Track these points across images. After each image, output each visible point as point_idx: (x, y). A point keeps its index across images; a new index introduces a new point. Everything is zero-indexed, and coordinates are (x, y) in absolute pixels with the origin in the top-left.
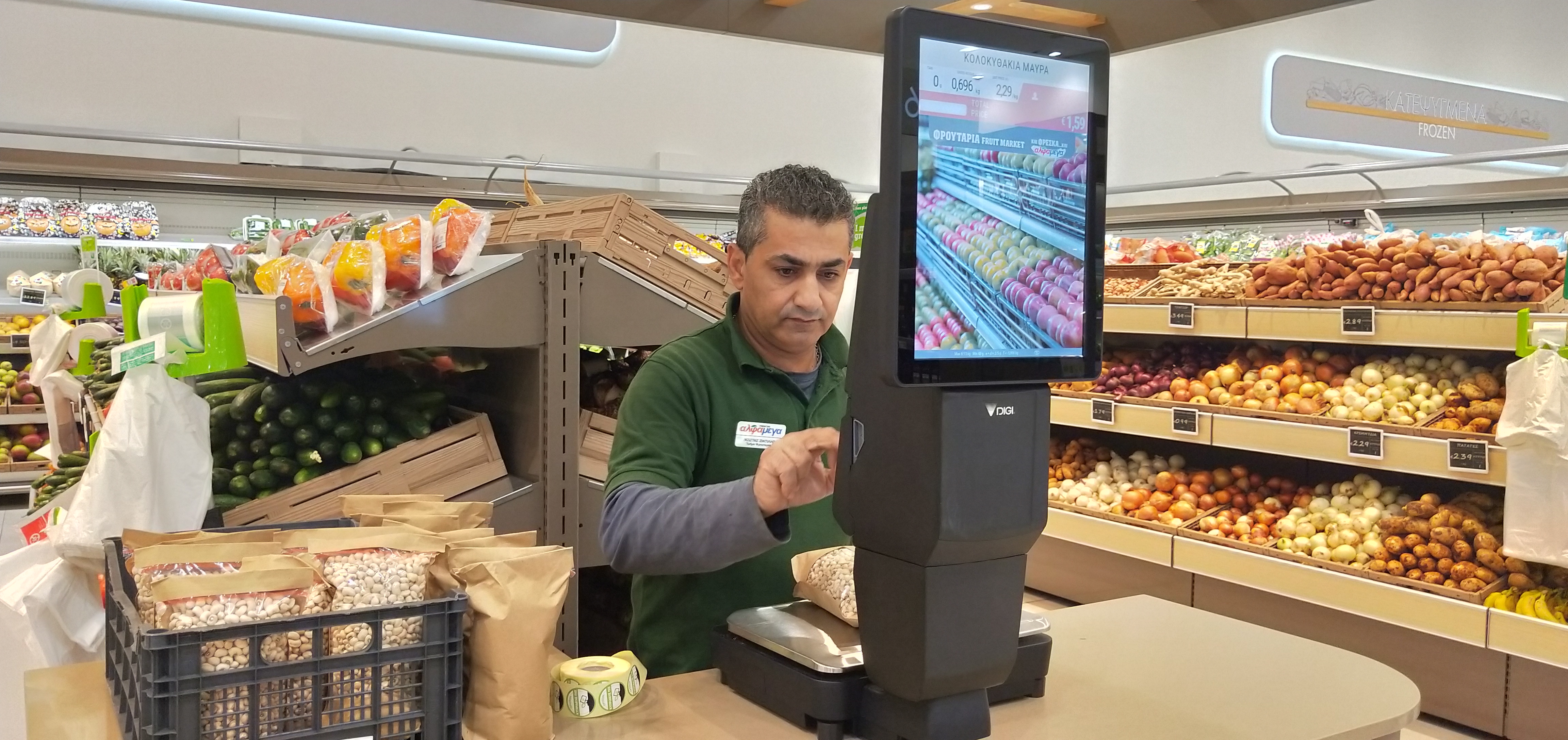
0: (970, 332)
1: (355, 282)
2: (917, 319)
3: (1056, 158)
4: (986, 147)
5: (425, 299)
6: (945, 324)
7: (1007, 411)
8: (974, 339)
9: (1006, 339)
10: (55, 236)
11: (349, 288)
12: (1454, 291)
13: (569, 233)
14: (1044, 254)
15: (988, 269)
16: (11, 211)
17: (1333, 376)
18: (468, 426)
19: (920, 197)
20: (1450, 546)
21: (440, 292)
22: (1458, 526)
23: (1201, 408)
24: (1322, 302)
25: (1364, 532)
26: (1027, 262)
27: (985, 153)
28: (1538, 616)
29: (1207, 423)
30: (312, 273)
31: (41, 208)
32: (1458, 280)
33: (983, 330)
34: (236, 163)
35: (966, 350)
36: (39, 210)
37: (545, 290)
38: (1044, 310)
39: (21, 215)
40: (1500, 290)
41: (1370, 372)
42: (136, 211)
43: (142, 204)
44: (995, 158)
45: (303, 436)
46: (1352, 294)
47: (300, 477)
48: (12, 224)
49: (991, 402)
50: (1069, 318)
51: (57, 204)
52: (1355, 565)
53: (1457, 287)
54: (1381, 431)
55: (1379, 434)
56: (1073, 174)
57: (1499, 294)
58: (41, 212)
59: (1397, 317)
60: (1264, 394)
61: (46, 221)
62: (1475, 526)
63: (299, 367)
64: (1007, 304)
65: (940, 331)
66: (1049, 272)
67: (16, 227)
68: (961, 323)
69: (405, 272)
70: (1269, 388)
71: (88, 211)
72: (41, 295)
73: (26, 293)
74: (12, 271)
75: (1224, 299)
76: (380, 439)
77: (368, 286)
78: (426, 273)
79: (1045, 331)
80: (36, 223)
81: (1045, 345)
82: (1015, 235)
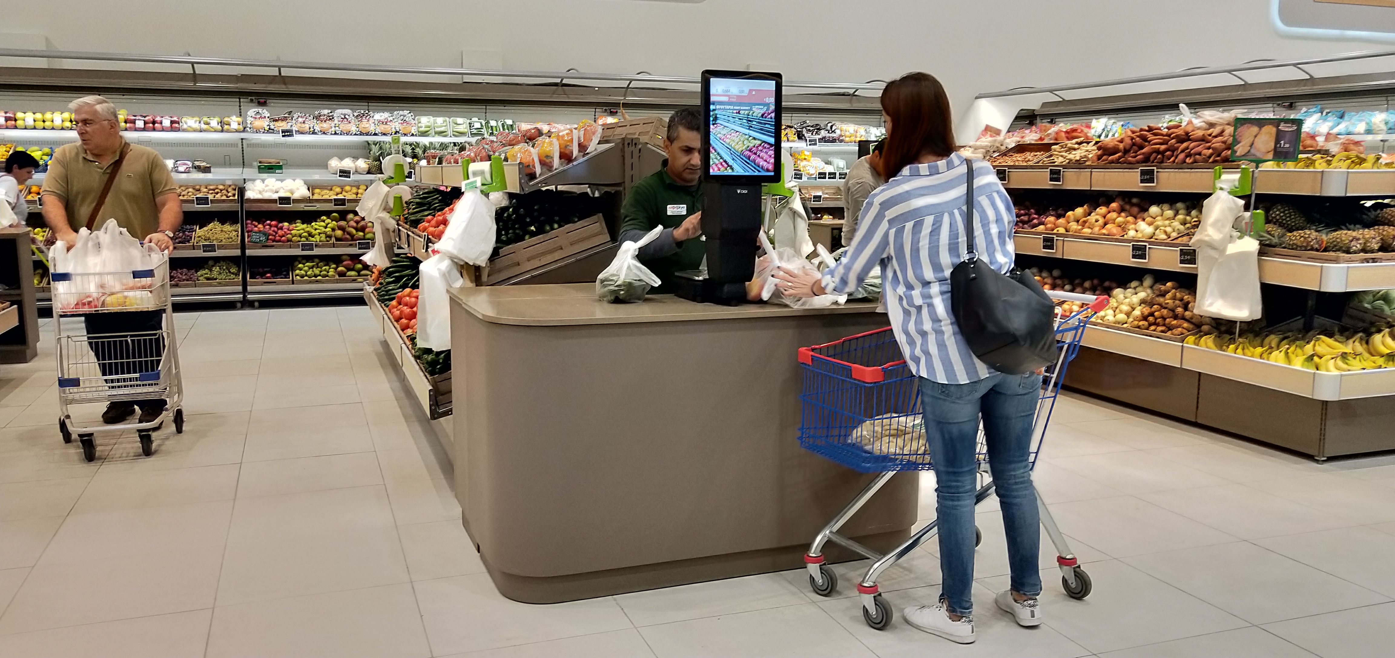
0: (731, 167)
1: (547, 156)
2: (711, 163)
3: (762, 112)
4: (735, 110)
5: (575, 163)
6: (721, 164)
7: (745, 192)
8: (732, 169)
9: (744, 170)
10: (355, 134)
11: (545, 159)
12: (1197, 156)
13: (638, 133)
14: (758, 142)
15: (737, 147)
16: (330, 119)
17: (1139, 212)
18: (595, 218)
19: (711, 126)
20: (1173, 310)
21: (582, 160)
22: (1181, 300)
23: (1058, 235)
24: (1131, 165)
25: (1134, 306)
26: (751, 145)
27: (735, 111)
28: (1207, 347)
29: (1060, 243)
30: (530, 153)
31: (347, 117)
32: (1200, 150)
33: (735, 166)
34: (460, 82)
35: (729, 172)
36: (345, 118)
37: (624, 159)
38: (758, 160)
39: (336, 122)
40: (1219, 155)
41: (1154, 209)
42: (402, 117)
43: (406, 112)
44: (739, 113)
45: (528, 220)
46: (1146, 160)
47: (527, 237)
48: (331, 128)
49: (739, 189)
50: (769, 163)
51: (356, 114)
52: (1125, 326)
53: (1200, 154)
54: (1147, 244)
55: (1145, 246)
56: (769, 116)
57: (1218, 158)
58: (347, 119)
59: (1168, 174)
60: (1093, 225)
61: (350, 125)
62: (1189, 299)
63: (527, 190)
64: (744, 158)
65: (720, 166)
66: (760, 148)
67: (333, 129)
68: (727, 164)
69: (567, 152)
70: (1097, 221)
71: (374, 118)
72: (349, 172)
73: (341, 171)
74: (330, 158)
75: (1079, 165)
76: (557, 222)
77: (552, 158)
78: (575, 152)
79: (759, 166)
80: (344, 127)
81: (759, 171)
82: (747, 137)
